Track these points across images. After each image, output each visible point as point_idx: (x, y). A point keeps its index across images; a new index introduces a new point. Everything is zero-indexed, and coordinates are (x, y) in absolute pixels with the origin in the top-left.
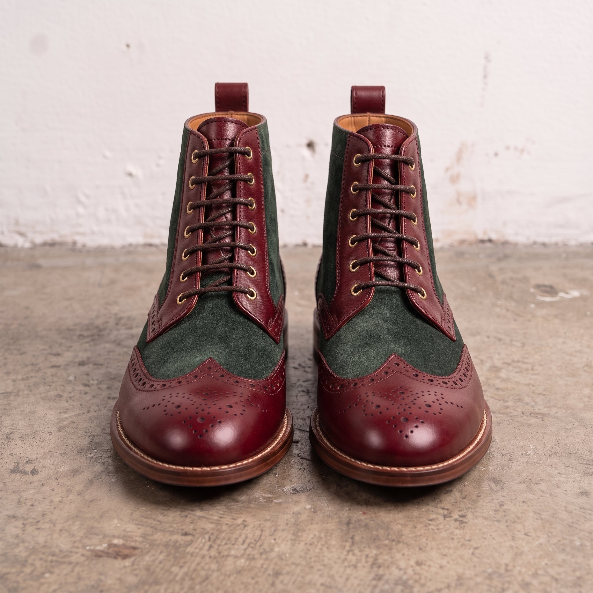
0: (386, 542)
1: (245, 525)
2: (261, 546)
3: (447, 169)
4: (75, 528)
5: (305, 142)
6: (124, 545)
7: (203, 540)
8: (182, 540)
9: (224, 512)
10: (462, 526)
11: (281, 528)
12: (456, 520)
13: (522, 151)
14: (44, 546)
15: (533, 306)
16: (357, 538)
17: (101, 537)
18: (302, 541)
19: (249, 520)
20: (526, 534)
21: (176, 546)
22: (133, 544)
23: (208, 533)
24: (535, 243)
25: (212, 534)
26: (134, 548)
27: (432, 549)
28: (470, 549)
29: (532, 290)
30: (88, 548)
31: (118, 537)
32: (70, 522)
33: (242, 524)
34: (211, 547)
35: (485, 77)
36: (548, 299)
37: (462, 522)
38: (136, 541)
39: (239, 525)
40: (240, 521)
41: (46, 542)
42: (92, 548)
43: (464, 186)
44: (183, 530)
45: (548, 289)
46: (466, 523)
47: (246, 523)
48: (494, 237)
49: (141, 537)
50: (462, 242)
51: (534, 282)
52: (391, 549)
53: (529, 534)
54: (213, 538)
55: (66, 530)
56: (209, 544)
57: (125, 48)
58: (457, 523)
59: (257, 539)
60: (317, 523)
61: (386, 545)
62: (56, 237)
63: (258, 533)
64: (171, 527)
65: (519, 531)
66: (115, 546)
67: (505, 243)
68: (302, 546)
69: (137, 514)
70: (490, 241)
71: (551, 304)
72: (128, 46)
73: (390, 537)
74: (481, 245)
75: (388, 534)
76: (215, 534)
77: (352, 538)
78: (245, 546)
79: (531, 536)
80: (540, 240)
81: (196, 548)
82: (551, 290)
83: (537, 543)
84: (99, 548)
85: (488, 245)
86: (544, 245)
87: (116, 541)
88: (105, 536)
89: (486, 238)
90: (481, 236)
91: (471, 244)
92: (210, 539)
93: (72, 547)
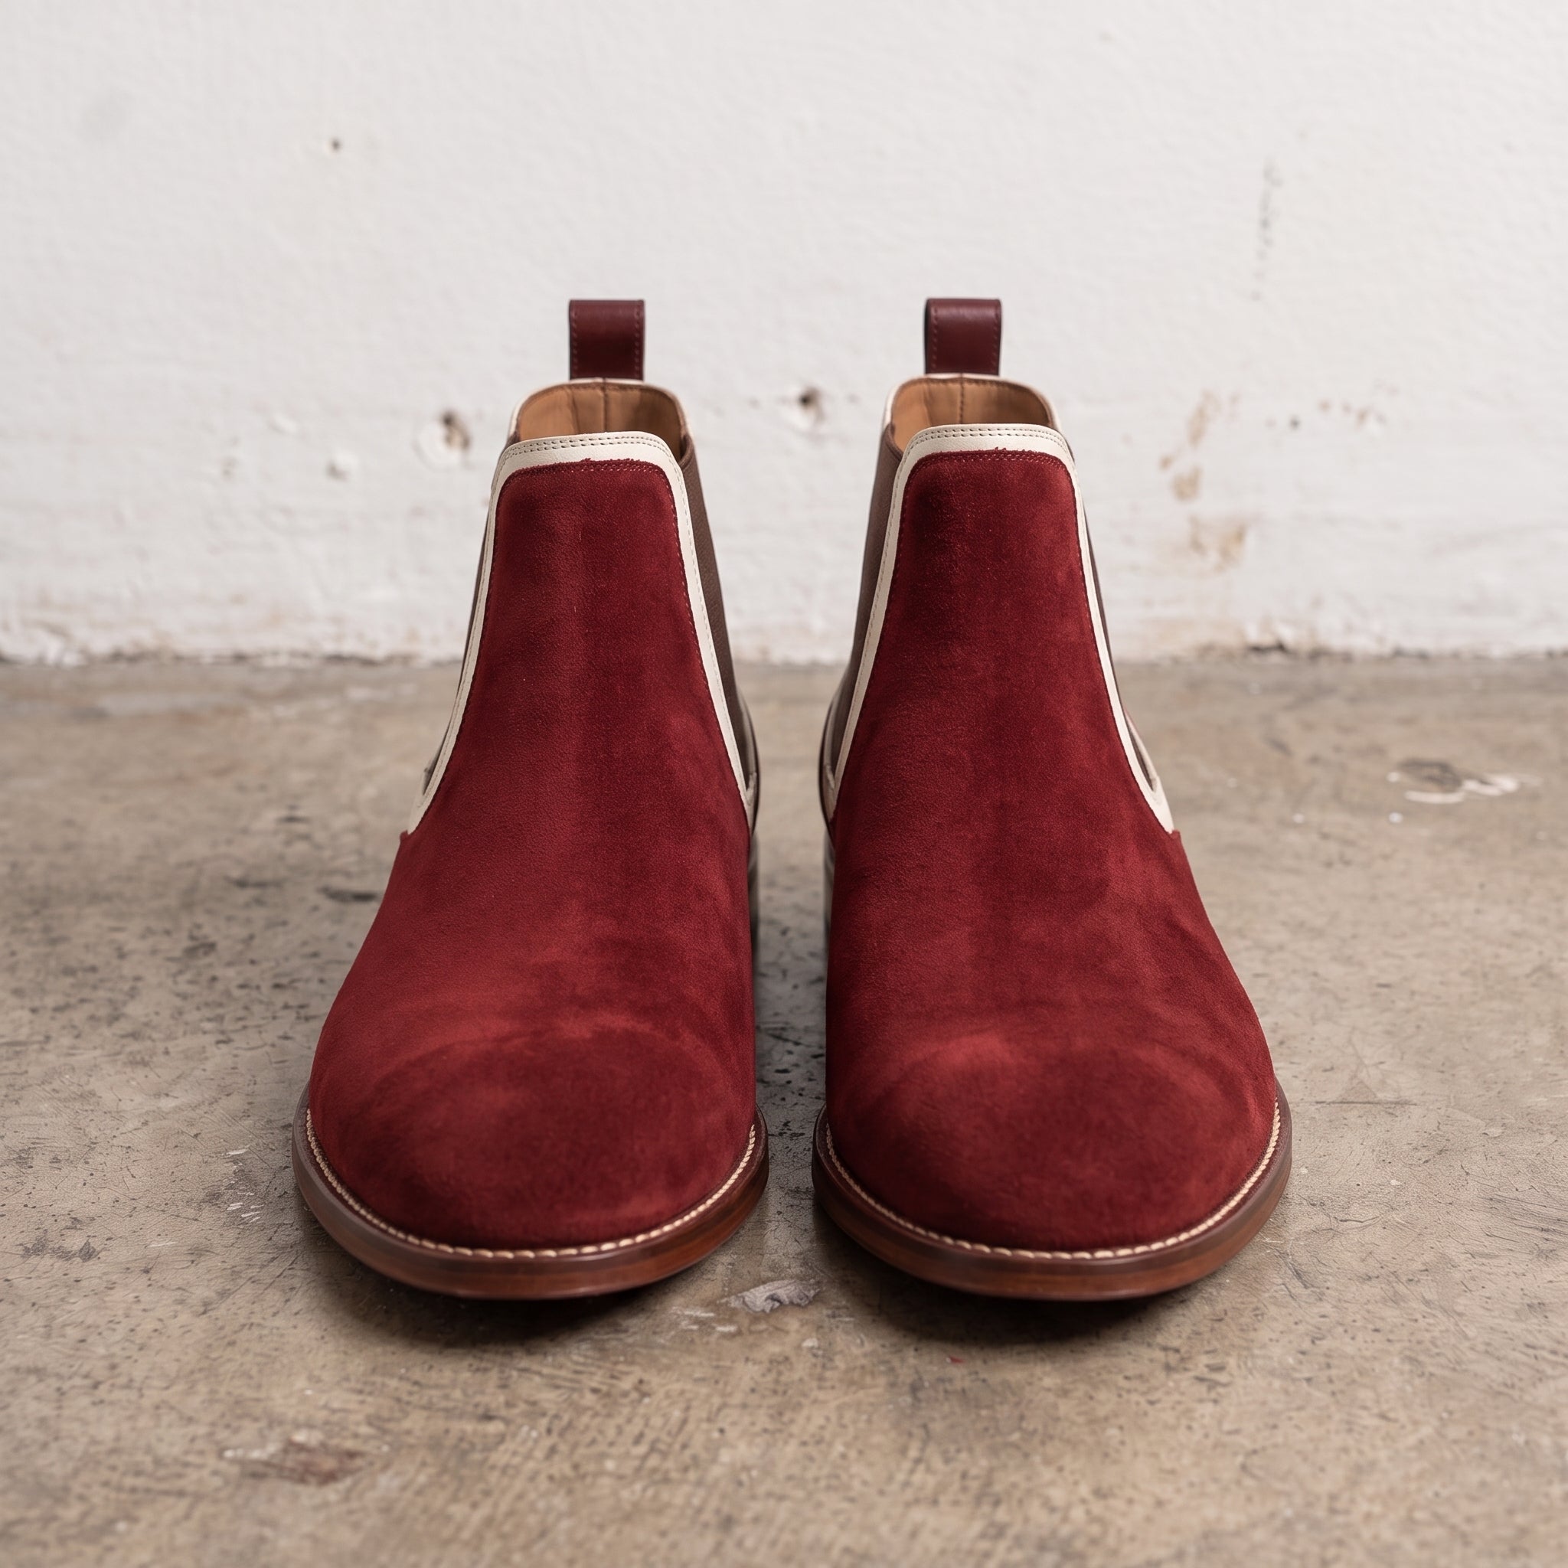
0: (1016, 1437)
1: (642, 1390)
2: (684, 1446)
3: (1166, 463)
4: (195, 1402)
5: (796, 391)
6: (323, 1445)
7: (534, 1434)
8: (475, 1432)
9: (586, 1357)
10: (1213, 1395)
11: (737, 1399)
12: (1201, 1379)
13: (1362, 416)
14: (114, 1451)
15: (1396, 818)
16: (937, 1427)
17: (263, 1424)
18: (791, 1435)
19: (654, 1380)
20: (1383, 1416)
21: (463, 1449)
22: (350, 1444)
23: (544, 1414)
24: (1398, 653)
25: (557, 1416)
26: (352, 1455)
27: (1136, 1454)
28: (1235, 1454)
29: (1394, 777)
30: (229, 1454)
31: (310, 1426)
32: (179, 1387)
33: (636, 1389)
34: (553, 1450)
35: (1265, 224)
36: (1436, 798)
37: (1213, 1385)
38: (356, 1436)
39: (625, 1394)
40: (626, 1384)
41: (118, 1439)
42: (240, 1453)
43: (1210, 505)
44: (477, 1405)
45: (1436, 772)
46: (1225, 1385)
47: (645, 1388)
48: (1288, 635)
49: (370, 1424)
50: (1206, 650)
51: (1398, 754)
52: (1026, 1455)
53: (1392, 1415)
54: (557, 1426)
55: (172, 1408)
56: (547, 1442)
57: (326, 148)
58: (1202, 1388)
59: (674, 1430)
60: (833, 1387)
61: (1015, 1446)
62: (147, 638)
63: (677, 1414)
64: (446, 1397)
65: (1365, 1408)
66: (301, 1448)
67: (1317, 655)
68: (791, 1449)
69: (358, 1365)
70: (1281, 647)
71: (1445, 811)
72: (336, 145)
73: (1024, 1425)
74: (1254, 659)
75: (1022, 1418)
76: (566, 1418)
77: (925, 1426)
78: (642, 1449)
79: (1395, 1421)
80: (1410, 644)
81: (515, 1453)
82: (1445, 776)
83: (1412, 1440)
84: (256, 1454)
85: (1276, 658)
86: (1423, 657)
87: (300, 1437)
88: (274, 1421)
89: (1267, 640)
90: (1255, 635)
91: (1229, 655)
92: (549, 1431)
93: (187, 1453)
